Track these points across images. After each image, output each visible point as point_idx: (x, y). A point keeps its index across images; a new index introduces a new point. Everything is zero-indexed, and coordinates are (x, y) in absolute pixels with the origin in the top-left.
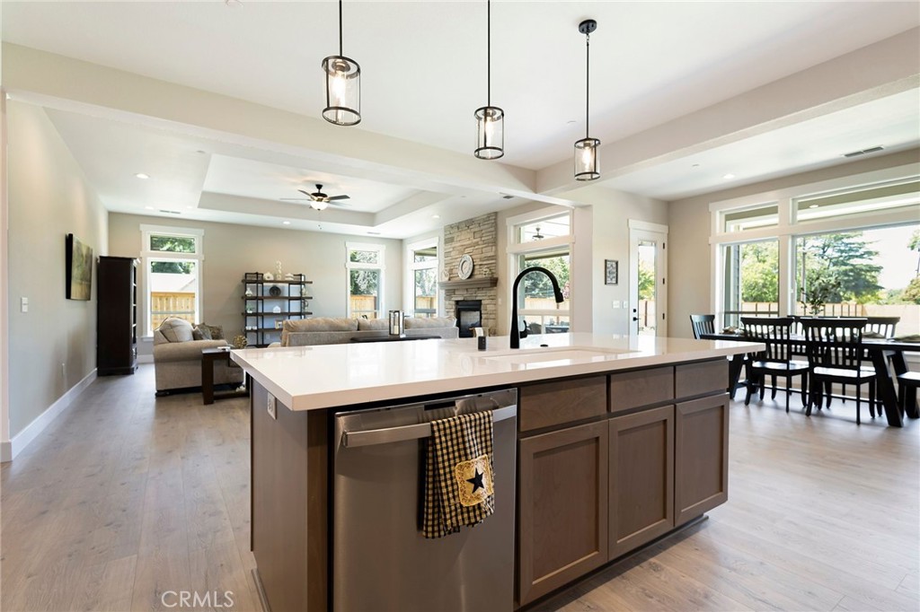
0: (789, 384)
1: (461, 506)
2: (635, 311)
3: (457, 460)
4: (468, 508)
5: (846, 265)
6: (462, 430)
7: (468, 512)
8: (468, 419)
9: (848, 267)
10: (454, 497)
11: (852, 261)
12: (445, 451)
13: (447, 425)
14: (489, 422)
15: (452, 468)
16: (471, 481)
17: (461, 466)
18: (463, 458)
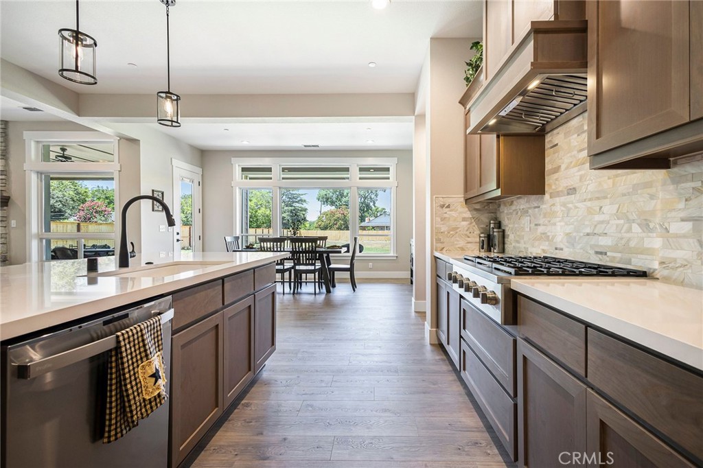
0: (283, 278)
1: (144, 400)
2: (178, 234)
3: (139, 362)
4: (150, 399)
5: (291, 206)
6: (142, 335)
7: (150, 403)
8: (145, 324)
9: (293, 208)
10: (138, 395)
11: (294, 205)
12: (129, 357)
13: (130, 334)
14: (160, 325)
15: (136, 370)
16: (152, 376)
17: (143, 366)
18: (144, 359)
